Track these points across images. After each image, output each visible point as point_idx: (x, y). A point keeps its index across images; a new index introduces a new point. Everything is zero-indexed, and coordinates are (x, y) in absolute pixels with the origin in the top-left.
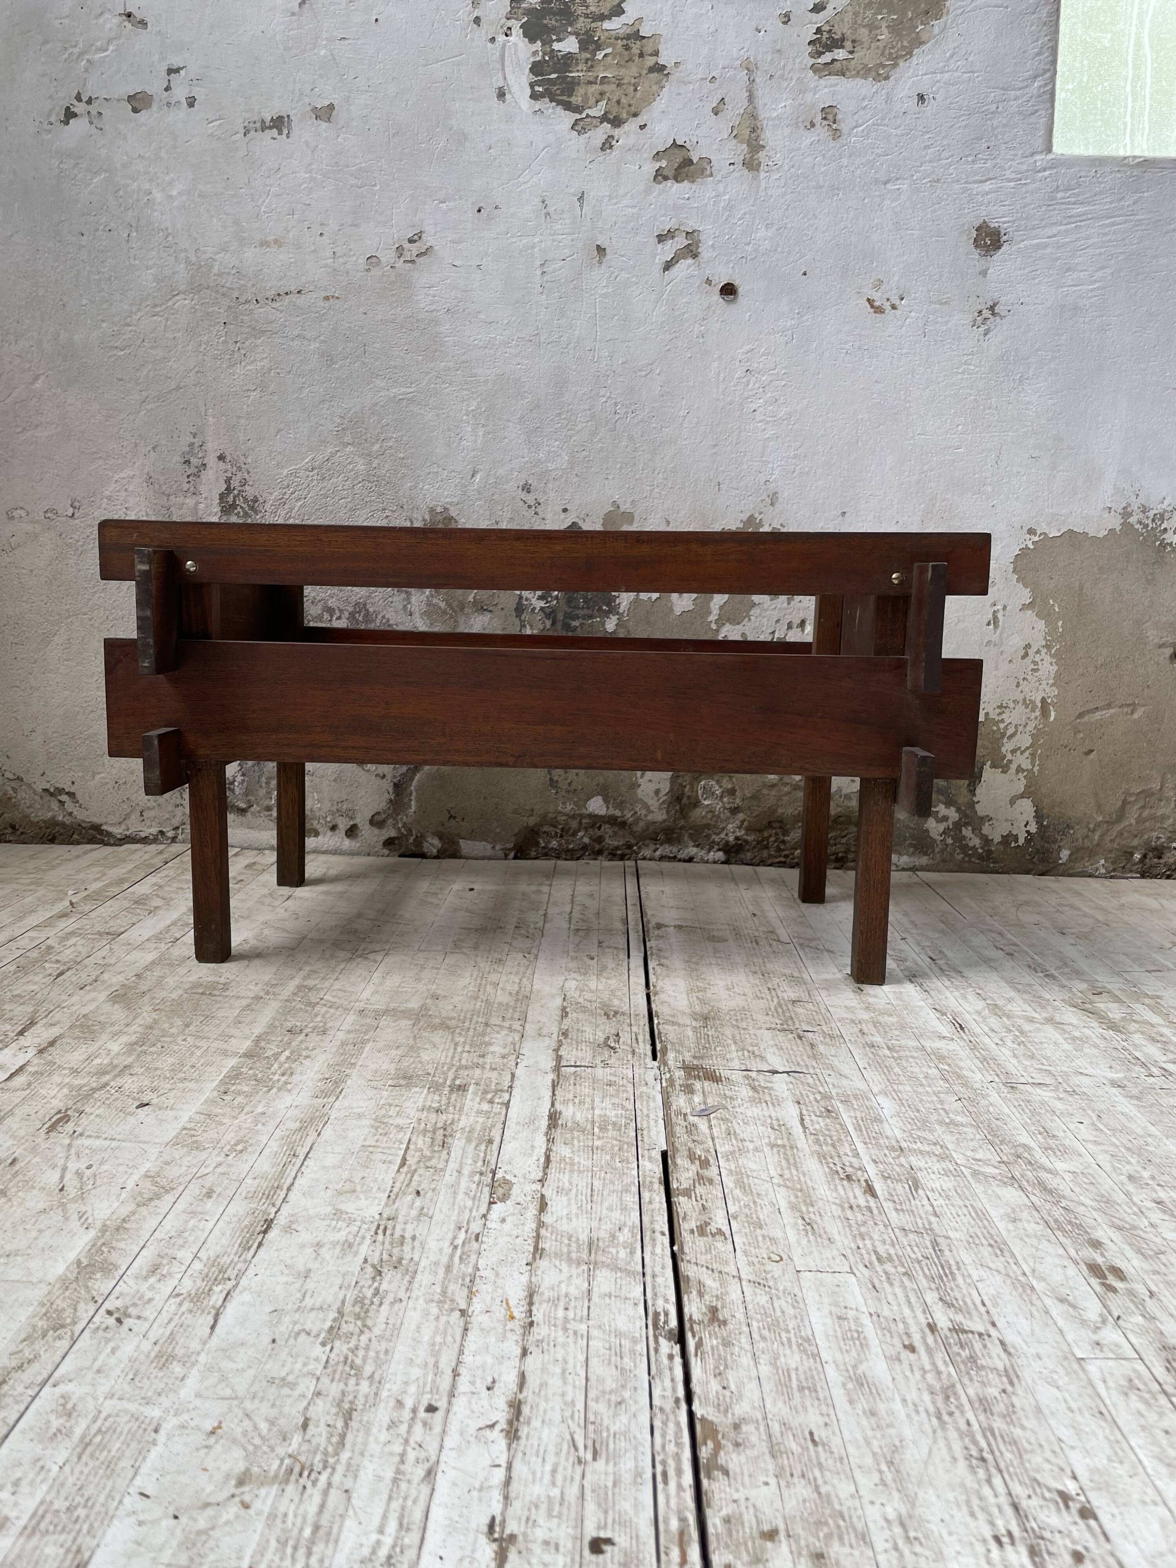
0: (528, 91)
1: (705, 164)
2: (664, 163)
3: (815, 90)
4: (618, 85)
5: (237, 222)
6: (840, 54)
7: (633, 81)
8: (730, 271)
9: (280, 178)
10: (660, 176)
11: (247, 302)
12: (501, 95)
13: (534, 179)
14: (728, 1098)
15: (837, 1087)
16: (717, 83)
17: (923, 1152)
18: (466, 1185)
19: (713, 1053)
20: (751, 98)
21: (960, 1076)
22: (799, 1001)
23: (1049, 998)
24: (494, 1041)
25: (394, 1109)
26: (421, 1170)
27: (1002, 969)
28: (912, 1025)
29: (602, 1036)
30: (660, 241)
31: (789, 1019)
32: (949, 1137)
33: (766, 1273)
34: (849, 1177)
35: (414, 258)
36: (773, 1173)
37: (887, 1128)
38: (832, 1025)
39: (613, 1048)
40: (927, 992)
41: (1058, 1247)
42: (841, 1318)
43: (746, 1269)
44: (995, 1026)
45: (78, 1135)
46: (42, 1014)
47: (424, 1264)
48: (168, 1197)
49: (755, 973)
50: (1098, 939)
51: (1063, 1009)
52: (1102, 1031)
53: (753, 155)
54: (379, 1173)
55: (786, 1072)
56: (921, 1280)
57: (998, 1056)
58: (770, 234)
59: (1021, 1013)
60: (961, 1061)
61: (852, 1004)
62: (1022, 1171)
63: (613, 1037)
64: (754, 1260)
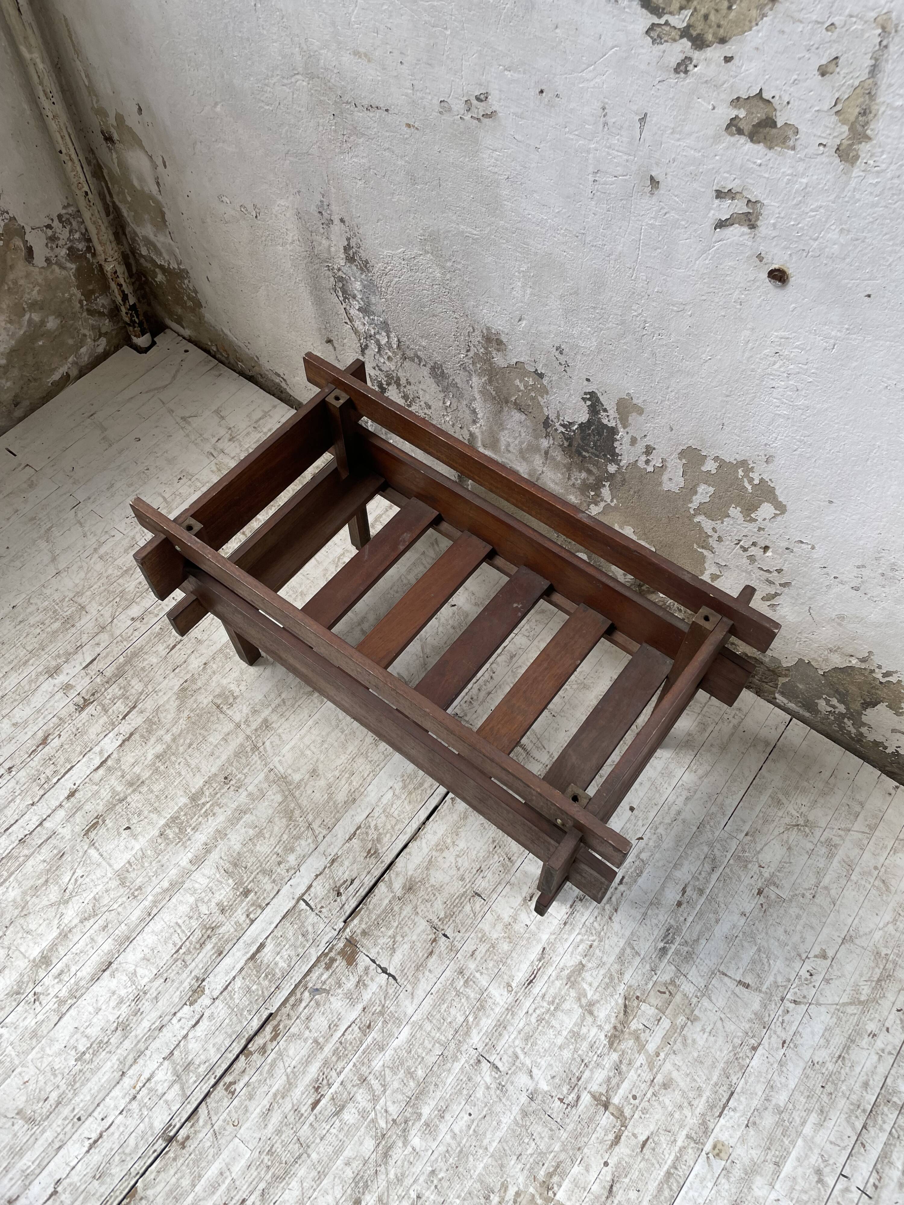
1: (790, 133)
2: (742, 113)
5: (333, 24)
8: (786, 257)
10: (734, 127)
11: (348, 102)
13: (597, 80)
14: (339, 985)
15: (398, 1005)
16: (835, 34)
17: (371, 1089)
18: (186, 985)
19: (375, 932)
20: (874, 70)
21: (467, 1033)
22: (479, 895)
23: (627, 977)
24: (298, 848)
25: (210, 895)
26: (180, 962)
27: (647, 921)
28: (509, 961)
29: (346, 877)
30: (717, 197)
31: (450, 915)
32: (396, 1085)
33: (225, 1129)
34: (319, 1087)
35: (480, 117)
36: (294, 1063)
37: (378, 1059)
38: (467, 935)
39: (339, 894)
40: (565, 924)
41: (342, 1192)
42: (221, 1174)
43: (220, 1122)
44: (552, 991)
45: (92, 844)
46: (143, 697)
47: (133, 1034)
48: (92, 921)
49: (494, 841)
50: (775, 915)
51: (616, 997)
52: (602, 1037)
53: (853, 144)
54: (166, 953)
55: (390, 975)
56: (270, 1174)
57: (512, 1025)
58: (842, 240)
59: (585, 986)
60: (488, 1017)
61: (506, 914)
62: (394, 1134)
63: (349, 883)
64: (228, 1118)
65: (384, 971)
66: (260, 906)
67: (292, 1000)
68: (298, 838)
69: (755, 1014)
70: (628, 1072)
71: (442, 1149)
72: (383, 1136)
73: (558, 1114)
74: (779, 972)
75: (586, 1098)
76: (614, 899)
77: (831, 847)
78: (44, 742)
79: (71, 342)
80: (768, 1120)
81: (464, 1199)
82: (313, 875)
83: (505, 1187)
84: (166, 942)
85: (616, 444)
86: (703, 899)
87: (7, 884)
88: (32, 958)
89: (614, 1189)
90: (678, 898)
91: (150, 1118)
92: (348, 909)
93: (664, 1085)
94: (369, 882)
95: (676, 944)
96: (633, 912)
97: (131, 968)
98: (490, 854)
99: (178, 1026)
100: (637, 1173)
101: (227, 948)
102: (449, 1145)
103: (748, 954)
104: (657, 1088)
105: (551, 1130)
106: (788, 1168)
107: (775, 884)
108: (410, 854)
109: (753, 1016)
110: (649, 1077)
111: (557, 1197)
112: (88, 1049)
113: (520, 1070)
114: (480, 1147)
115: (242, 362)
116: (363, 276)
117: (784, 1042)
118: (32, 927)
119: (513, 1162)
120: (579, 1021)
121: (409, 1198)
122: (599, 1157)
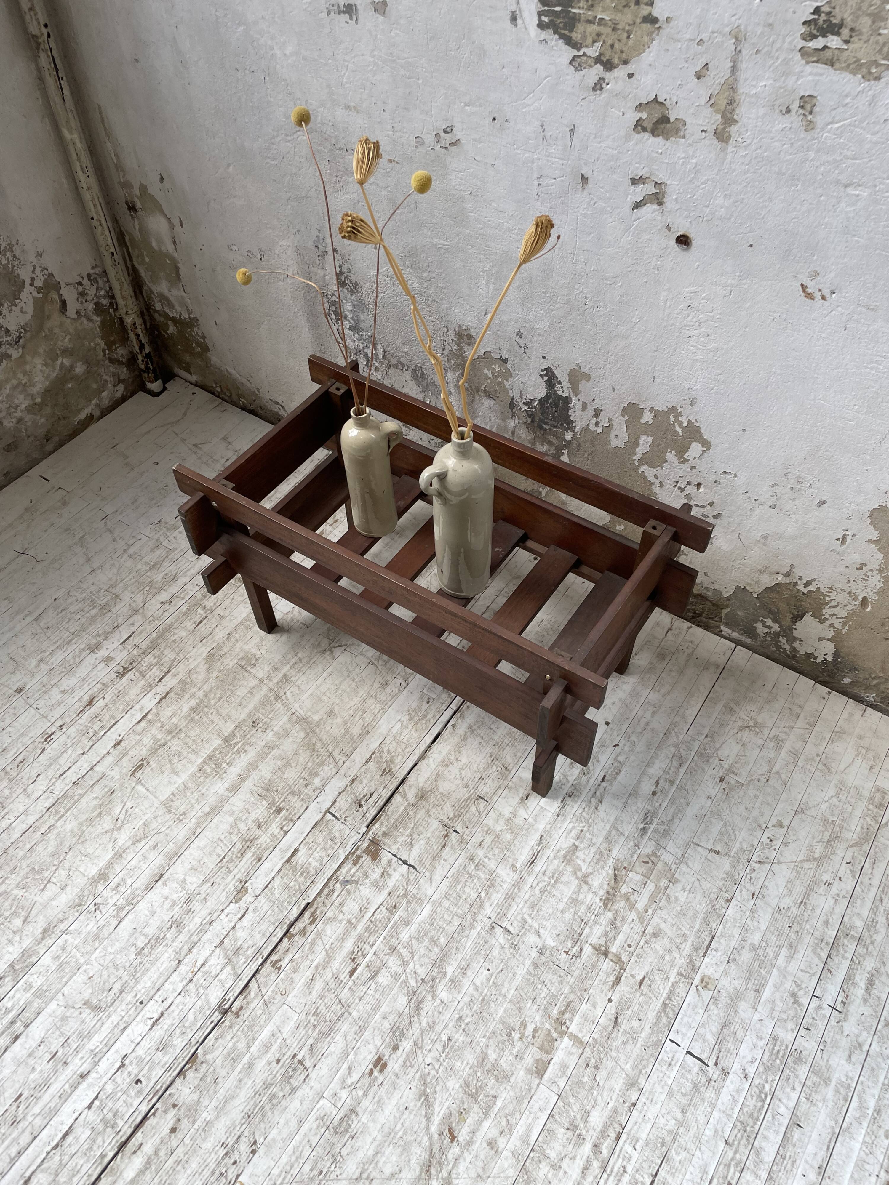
0: (536, 20)
1: (680, 125)
2: (644, 115)
3: (800, 75)
4: (614, 29)
5: (329, 86)
6: (834, 42)
7: (627, 28)
9: (355, 57)
10: (639, 126)
11: (340, 149)
12: (514, 19)
13: (536, 104)
14: (366, 875)
15: (419, 888)
16: (704, 47)
17: (400, 956)
18: (231, 887)
19: (395, 833)
20: (734, 69)
21: (481, 906)
22: (482, 798)
23: (615, 853)
24: (322, 773)
25: (247, 814)
26: (224, 868)
27: (629, 809)
28: (512, 848)
29: (365, 792)
30: (633, 184)
31: (458, 815)
32: (422, 951)
33: (274, 998)
34: (355, 958)
35: (447, 146)
36: (331, 941)
37: (405, 932)
38: (474, 830)
39: (360, 806)
40: (558, 815)
41: (381, 1041)
42: (273, 1035)
43: (269, 993)
44: (551, 868)
45: (139, 781)
46: (175, 664)
47: (186, 929)
48: (143, 843)
49: (491, 756)
50: (736, 797)
51: (607, 869)
52: (598, 900)
53: (725, 128)
54: (211, 862)
55: (410, 865)
56: (317, 1031)
57: (519, 897)
58: (726, 204)
59: (579, 862)
60: (497, 892)
61: (507, 811)
62: (423, 990)
63: (368, 796)
64: (276, 989)
65: (405, 862)
66: (292, 820)
67: (326, 891)
68: (321, 764)
69: (727, 874)
70: (622, 926)
71: (467, 999)
72: (414, 993)
73: (565, 963)
74: (744, 840)
75: (588, 950)
76: (598, 793)
77: (779, 742)
78: (90, 703)
79: (95, 386)
80: (746, 956)
81: (489, 1038)
82: (337, 793)
83: (524, 1025)
84: (210, 855)
85: (571, 412)
86: (673, 789)
87: (64, 818)
88: (90, 876)
89: (619, 1020)
90: (653, 789)
91: (206, 995)
92: (370, 817)
93: (654, 934)
94: (386, 794)
95: (654, 824)
96: (615, 802)
97: (182, 877)
98: (488, 766)
99: (226, 920)
100: (637, 1006)
101: (265, 855)
102: (472, 995)
103: (716, 828)
104: (648, 937)
105: (560, 976)
106: (767, 993)
107: (734, 773)
108: (420, 770)
109: (725, 876)
110: (641, 929)
111: (570, 1030)
112: (146, 945)
113: (529, 931)
114: (500, 995)
115: (244, 397)
116: (353, 297)
117: (753, 894)
118: (90, 850)
119: (529, 1005)
120: (576, 890)
121: (441, 1041)
122: (603, 995)
